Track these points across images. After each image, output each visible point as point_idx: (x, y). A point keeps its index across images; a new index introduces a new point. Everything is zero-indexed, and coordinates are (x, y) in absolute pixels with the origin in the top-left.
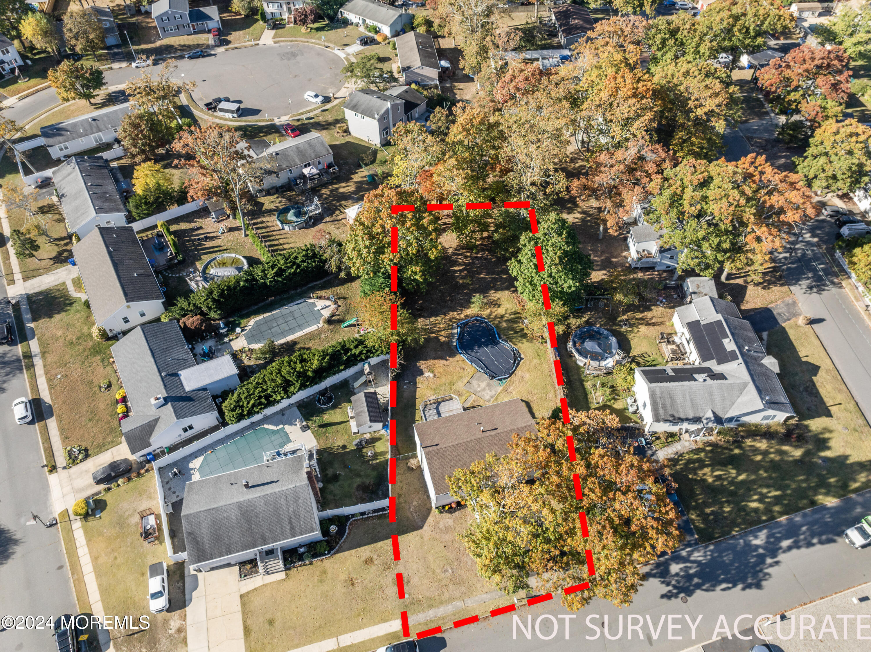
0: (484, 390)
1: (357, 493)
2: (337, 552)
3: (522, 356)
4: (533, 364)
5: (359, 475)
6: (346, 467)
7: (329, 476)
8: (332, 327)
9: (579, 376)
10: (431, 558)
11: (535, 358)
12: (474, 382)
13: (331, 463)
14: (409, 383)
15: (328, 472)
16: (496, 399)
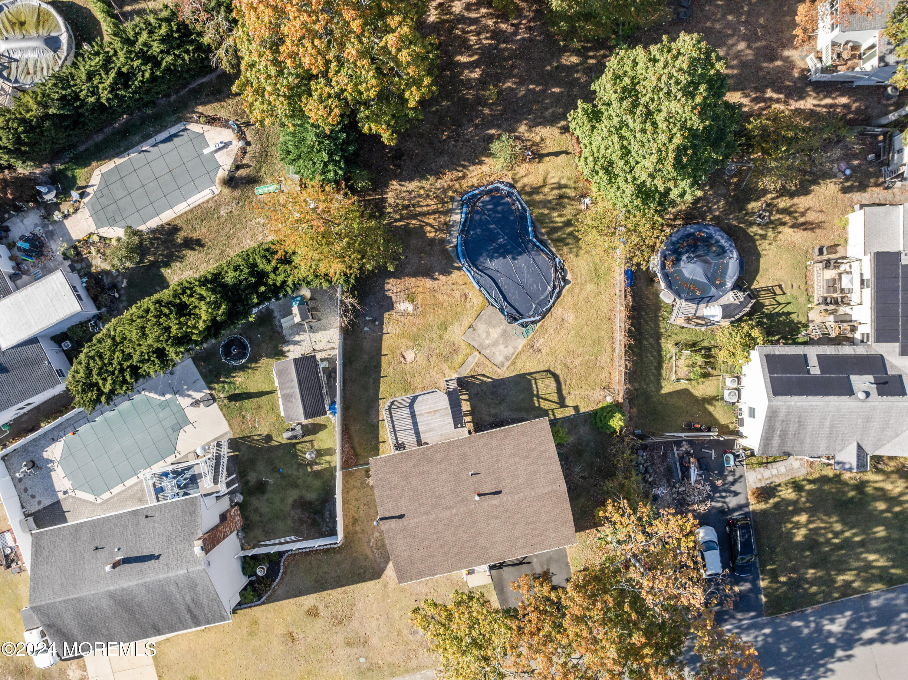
0: (496, 343)
1: (293, 513)
2: (269, 601)
3: (569, 277)
4: (584, 293)
5: (295, 485)
6: (275, 470)
7: (252, 483)
8: (237, 193)
9: (657, 324)
10: (396, 614)
11: (591, 281)
12: (481, 327)
13: (253, 463)
14: (373, 321)
15: (249, 478)
16: (514, 363)
